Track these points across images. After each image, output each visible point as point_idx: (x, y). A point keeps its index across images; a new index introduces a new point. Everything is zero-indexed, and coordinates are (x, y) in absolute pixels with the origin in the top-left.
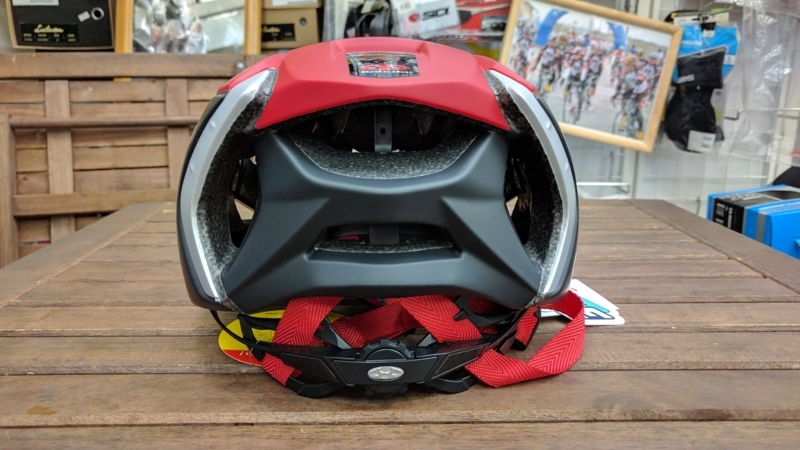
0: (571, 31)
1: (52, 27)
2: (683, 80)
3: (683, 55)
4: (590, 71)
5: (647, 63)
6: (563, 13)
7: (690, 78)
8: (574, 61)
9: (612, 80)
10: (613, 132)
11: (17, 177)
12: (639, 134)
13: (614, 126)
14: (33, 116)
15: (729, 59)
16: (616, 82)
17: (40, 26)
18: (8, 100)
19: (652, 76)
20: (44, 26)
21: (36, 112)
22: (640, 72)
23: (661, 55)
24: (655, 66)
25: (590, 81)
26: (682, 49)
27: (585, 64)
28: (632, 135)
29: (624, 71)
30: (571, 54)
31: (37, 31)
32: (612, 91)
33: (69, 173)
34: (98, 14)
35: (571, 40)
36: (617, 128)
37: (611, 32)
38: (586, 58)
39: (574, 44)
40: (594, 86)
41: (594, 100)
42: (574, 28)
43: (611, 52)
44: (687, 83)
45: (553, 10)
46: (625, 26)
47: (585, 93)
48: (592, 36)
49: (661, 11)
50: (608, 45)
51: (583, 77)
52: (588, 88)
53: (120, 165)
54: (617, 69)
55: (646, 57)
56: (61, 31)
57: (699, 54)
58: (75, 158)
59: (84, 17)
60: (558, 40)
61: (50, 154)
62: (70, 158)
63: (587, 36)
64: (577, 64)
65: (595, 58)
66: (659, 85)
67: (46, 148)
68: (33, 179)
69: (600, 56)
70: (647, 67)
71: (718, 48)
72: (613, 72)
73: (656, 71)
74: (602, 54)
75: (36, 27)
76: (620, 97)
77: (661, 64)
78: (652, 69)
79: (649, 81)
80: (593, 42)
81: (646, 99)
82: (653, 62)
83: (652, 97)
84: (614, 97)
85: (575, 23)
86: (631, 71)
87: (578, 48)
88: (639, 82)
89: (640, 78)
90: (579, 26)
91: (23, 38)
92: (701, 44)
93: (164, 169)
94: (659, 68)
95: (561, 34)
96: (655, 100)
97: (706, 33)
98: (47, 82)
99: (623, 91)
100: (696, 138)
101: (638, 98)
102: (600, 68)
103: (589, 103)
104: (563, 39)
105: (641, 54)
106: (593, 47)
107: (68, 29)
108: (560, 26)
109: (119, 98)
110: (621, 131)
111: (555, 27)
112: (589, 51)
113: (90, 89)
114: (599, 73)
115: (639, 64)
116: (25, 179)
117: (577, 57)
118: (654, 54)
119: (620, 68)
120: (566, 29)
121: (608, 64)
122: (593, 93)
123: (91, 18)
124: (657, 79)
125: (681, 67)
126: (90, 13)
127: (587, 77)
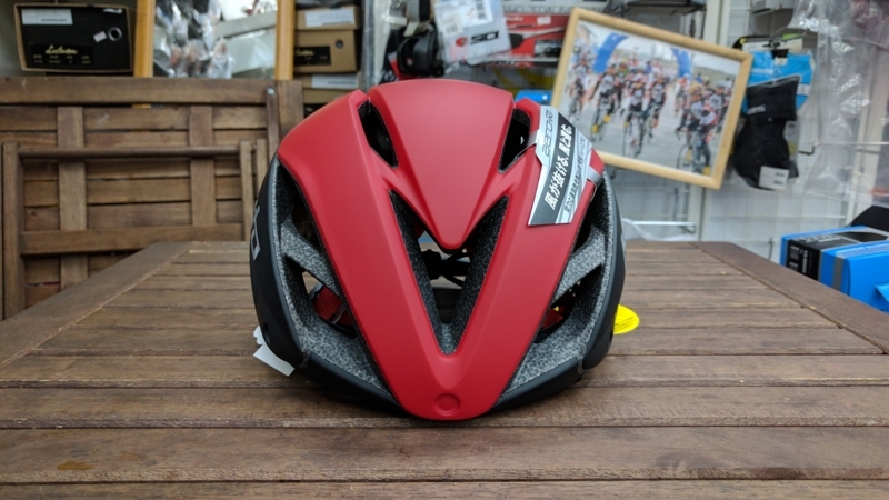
0: (631, 57)
1: (65, 48)
2: (753, 110)
3: (753, 84)
4: (652, 100)
5: (714, 92)
6: (623, 38)
7: (761, 109)
8: (635, 89)
9: (677, 111)
10: (678, 167)
11: (25, 211)
12: (706, 169)
13: (678, 159)
14: (44, 145)
15: (802, 89)
16: (681, 113)
17: (52, 47)
18: (16, 128)
19: (719, 106)
20: (56, 47)
21: (48, 142)
22: (706, 102)
23: (729, 84)
24: (723, 95)
25: (652, 112)
26: (751, 77)
27: (647, 93)
28: (698, 170)
29: (689, 101)
30: (632, 82)
31: (48, 52)
32: (677, 123)
33: (82, 207)
34: (115, 34)
35: (631, 67)
36: (682, 162)
37: (675, 59)
38: (647, 87)
39: (635, 72)
40: (656, 117)
41: (655, 132)
42: (635, 54)
43: (675, 80)
44: (758, 114)
45: (613, 35)
46: (690, 53)
47: (647, 124)
48: (654, 62)
49: (729, 37)
50: (672, 72)
51: (644, 107)
52: (650, 118)
53: (138, 199)
54: (681, 99)
55: (713, 86)
56: (74, 52)
57: (771, 83)
58: (88, 191)
59: (100, 37)
60: (617, 67)
61: (61, 186)
62: (84, 191)
63: (649, 63)
64: (638, 93)
65: (658, 87)
66: (727, 116)
67: (57, 181)
68: (42, 214)
69: (663, 84)
70: (715, 97)
71: (791, 76)
72: (677, 102)
73: (724, 101)
74: (665, 82)
75: (48, 48)
76: (685, 129)
77: (729, 94)
78: (719, 98)
79: (716, 112)
80: (655, 70)
81: (713, 132)
82: (720, 91)
83: (719, 129)
84: (679, 129)
85: (636, 48)
86: (697, 101)
87: (639, 76)
88: (706, 113)
89: (707, 108)
90: (640, 51)
91: (34, 59)
92: (772, 71)
93: (186, 205)
94: (727, 98)
95: (620, 60)
96: (723, 132)
97: (778, 61)
98: (60, 109)
99: (688, 123)
100: (768, 174)
101: (705, 130)
102: (663, 97)
103: (651, 135)
104: (623, 66)
105: (707, 83)
106: (656, 75)
107: (82, 50)
108: (620, 51)
109: (138, 126)
110: (686, 165)
111: (614, 53)
112: (650, 79)
113: (107, 116)
114: (662, 103)
115: (705, 93)
116: (33, 214)
117: (638, 85)
118: (722, 82)
119: (685, 97)
120: (626, 55)
121: (671, 93)
122: (656, 125)
123: (108, 39)
124: (725, 109)
125: (752, 96)
126: (106, 34)
127: (649, 107)
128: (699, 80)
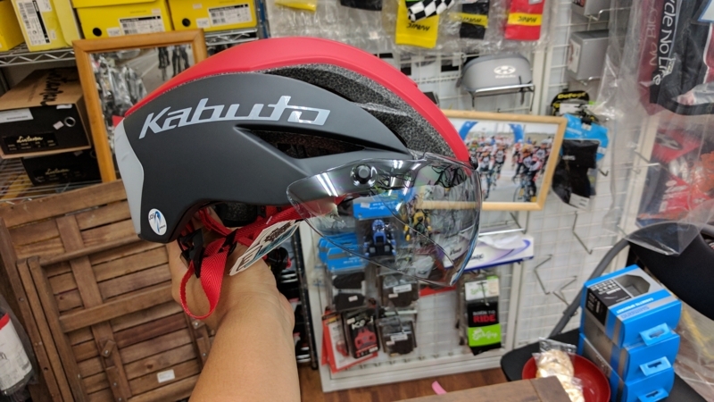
0: (480, 136)
1: (32, 137)
2: (567, 158)
3: (567, 139)
4: (496, 162)
5: (539, 148)
6: (474, 123)
7: (572, 158)
8: (483, 157)
9: (513, 165)
10: (514, 201)
11: (55, 299)
12: (533, 199)
13: (515, 194)
14: (55, 252)
15: (600, 150)
16: (516, 166)
17: (21, 137)
18: (30, 241)
19: (543, 156)
20: (25, 137)
21: (55, 245)
22: (534, 155)
23: (550, 140)
24: (545, 149)
25: (496, 169)
26: (566, 134)
28: (528, 200)
29: (522, 157)
30: (481, 153)
31: (19, 141)
32: (514, 173)
33: (95, 286)
34: (70, 122)
35: (481, 143)
36: (517, 197)
37: (512, 131)
38: (492, 154)
39: (483, 145)
42: (483, 133)
43: (512, 146)
44: (570, 161)
45: (467, 123)
46: (522, 125)
50: (509, 141)
52: (495, 174)
53: (132, 270)
54: (516, 157)
55: (538, 144)
56: (40, 139)
57: (579, 141)
58: (95, 274)
59: (58, 125)
60: (470, 145)
61: (76, 275)
62: (92, 275)
63: (493, 138)
64: (486, 159)
65: (500, 152)
66: (548, 162)
67: (72, 272)
68: (68, 297)
69: (504, 150)
70: (540, 151)
71: (594, 140)
72: (514, 160)
73: (546, 152)
74: (505, 148)
75: (18, 139)
76: (519, 176)
77: (550, 147)
78: (543, 151)
79: (541, 161)
80: (498, 141)
81: (538, 174)
82: (544, 147)
83: (543, 171)
84: (515, 177)
85: (484, 129)
86: (527, 157)
87: (486, 147)
88: (534, 163)
89: (534, 160)
90: (486, 131)
92: (581, 133)
94: (548, 150)
95: (473, 139)
96: (545, 173)
97: (585, 126)
98: (58, 220)
99: (521, 171)
100: (575, 198)
101: (534, 173)
102: (504, 158)
103: (495, 185)
105: (535, 143)
106: (498, 145)
107: (46, 137)
110: (520, 199)
111: (468, 135)
112: (495, 148)
113: (93, 216)
114: (503, 163)
115: (533, 150)
116: (61, 298)
117: (486, 154)
118: (546, 140)
120: (477, 136)
121: (510, 155)
122: (498, 177)
123: (65, 126)
124: (547, 158)
126: (63, 122)
127: (494, 167)
128: (529, 142)
